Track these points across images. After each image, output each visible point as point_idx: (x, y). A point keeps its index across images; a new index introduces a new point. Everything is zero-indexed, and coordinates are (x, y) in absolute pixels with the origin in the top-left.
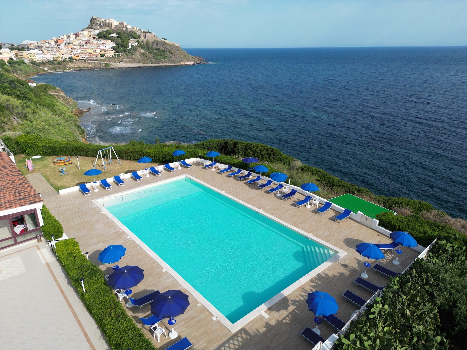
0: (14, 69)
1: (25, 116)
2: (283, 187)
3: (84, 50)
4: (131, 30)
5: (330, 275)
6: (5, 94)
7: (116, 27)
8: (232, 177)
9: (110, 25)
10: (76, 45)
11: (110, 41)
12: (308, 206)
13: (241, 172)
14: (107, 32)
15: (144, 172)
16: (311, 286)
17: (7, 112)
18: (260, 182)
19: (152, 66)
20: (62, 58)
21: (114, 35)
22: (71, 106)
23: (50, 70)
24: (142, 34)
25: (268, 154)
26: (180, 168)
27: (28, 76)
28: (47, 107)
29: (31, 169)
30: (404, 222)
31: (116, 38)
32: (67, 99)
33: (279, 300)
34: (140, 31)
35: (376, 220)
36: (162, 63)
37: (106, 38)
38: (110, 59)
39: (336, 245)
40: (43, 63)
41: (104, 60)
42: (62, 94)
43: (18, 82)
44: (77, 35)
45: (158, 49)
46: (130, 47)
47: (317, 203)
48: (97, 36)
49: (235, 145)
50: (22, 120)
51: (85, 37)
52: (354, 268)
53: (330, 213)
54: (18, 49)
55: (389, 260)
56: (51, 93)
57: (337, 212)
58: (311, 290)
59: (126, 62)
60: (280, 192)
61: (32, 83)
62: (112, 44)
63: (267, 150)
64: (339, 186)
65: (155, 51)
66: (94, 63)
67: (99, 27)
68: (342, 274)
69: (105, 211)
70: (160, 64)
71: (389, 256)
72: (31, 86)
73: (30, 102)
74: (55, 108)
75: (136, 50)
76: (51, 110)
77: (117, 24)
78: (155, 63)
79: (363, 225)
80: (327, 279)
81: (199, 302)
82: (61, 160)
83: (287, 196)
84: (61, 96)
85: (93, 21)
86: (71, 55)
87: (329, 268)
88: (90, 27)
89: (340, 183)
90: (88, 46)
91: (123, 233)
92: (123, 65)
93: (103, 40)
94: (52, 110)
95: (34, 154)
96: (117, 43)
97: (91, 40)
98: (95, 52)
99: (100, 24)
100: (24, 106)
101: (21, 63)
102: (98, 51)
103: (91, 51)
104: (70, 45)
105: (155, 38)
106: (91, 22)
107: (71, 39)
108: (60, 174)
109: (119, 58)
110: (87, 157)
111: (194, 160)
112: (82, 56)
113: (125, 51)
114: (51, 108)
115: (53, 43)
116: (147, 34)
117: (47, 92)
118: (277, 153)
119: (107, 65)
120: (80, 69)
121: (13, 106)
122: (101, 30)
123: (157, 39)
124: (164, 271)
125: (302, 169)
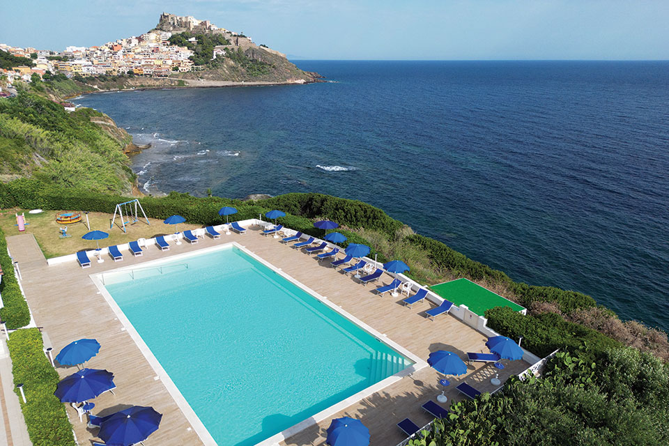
0: (50, 87)
1: (52, 154)
2: (366, 265)
3: (150, 60)
4: (217, 32)
5: (391, 396)
6: (28, 122)
7: (196, 27)
8: (299, 249)
9: (187, 24)
10: (139, 53)
11: (186, 48)
12: (395, 295)
13: (314, 241)
14: (183, 35)
15: (174, 238)
16: (358, 410)
17: (27, 147)
18: (337, 257)
19: (244, 85)
20: (118, 72)
21: (193, 39)
22: (122, 140)
23: (101, 89)
24: (232, 38)
25: (365, 216)
26: (229, 233)
27: (70, 96)
28: (85, 142)
29: (21, 228)
30: (522, 323)
31: (196, 43)
32: (117, 131)
33: (305, 428)
34: (230, 34)
35: (483, 319)
36: (260, 81)
37: (181, 44)
38: (185, 74)
39: (415, 353)
40: (92, 79)
41: (177, 76)
42: (111, 123)
43: (48, 105)
44: (140, 39)
45: (254, 61)
46: (215, 57)
47: (408, 290)
48: (168, 40)
49: (323, 201)
50: (48, 159)
51: (151, 42)
52: (432, 387)
53: (424, 305)
54: (59, 59)
55: (487, 377)
56: (95, 122)
57: (435, 304)
58: (357, 416)
59: (208, 79)
60: (361, 272)
61: (69, 107)
62: (189, 53)
63: (365, 212)
64: (462, 266)
65: (251, 63)
66: (163, 79)
67: (171, 28)
68: (410, 395)
69: (103, 291)
70: (257, 83)
71: (489, 372)
72: (67, 111)
73: (61, 133)
74: (98, 143)
75: (222, 62)
76: (90, 145)
77: (197, 24)
78: (249, 81)
79: (467, 325)
80: (387, 400)
81: (190, 426)
82: (67, 217)
83: (367, 278)
84: (109, 126)
85: (164, 18)
86: (132, 67)
87: (394, 386)
88: (160, 28)
89: (464, 262)
90: (156, 55)
91: (119, 322)
92: (203, 83)
93: (177, 46)
94: (92, 146)
95: (32, 207)
96: (197, 51)
97: (160, 47)
98: (165, 63)
99: (174, 24)
100: (53, 140)
101: (61, 77)
102: (170, 62)
103: (159, 62)
104: (130, 53)
105: (250, 45)
106: (161, 20)
107: (132, 45)
108: (61, 236)
109: (199, 73)
110: (105, 214)
111: (253, 222)
112: (147, 70)
113: (207, 63)
114: (90, 143)
115: (107, 50)
116: (240, 39)
117: (89, 120)
118: (379, 215)
119: (181, 83)
120: (143, 89)
121: (36, 139)
122: (175, 33)
123: (253, 46)
124: (156, 378)
125: (412, 240)
